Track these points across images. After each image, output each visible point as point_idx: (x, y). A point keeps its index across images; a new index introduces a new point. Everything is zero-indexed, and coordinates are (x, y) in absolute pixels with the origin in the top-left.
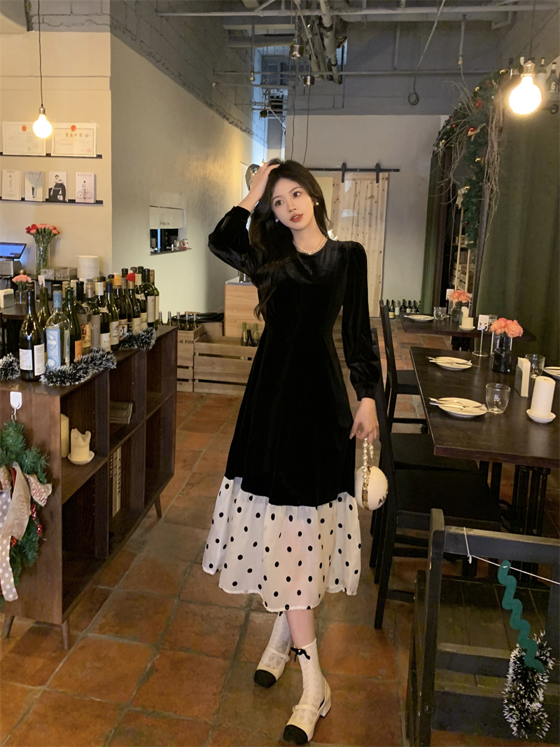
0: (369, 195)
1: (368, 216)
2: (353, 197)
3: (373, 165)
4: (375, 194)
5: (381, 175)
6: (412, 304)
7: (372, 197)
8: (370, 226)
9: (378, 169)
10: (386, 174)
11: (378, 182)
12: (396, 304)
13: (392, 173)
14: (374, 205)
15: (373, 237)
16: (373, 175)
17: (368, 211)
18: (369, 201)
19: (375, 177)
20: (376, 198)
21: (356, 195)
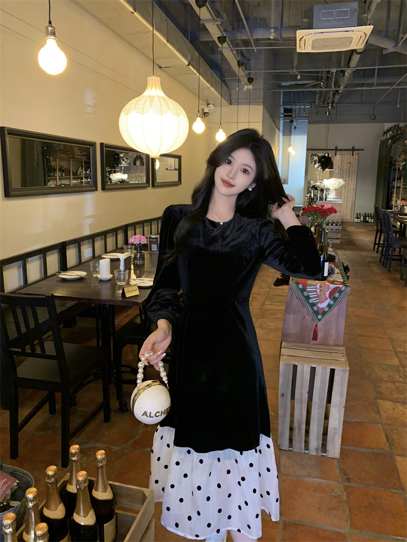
0: (348, 162)
1: (348, 172)
2: (340, 164)
3: (351, 148)
4: (352, 161)
5: (355, 152)
6: (369, 215)
7: (350, 163)
8: (349, 177)
9: (353, 149)
10: (357, 152)
11: (353, 155)
12: (361, 215)
13: (360, 151)
14: (351, 167)
15: (350, 183)
16: (351, 152)
17: (348, 170)
18: (348, 165)
19: (352, 153)
20: (352, 164)
21: (342, 162)
